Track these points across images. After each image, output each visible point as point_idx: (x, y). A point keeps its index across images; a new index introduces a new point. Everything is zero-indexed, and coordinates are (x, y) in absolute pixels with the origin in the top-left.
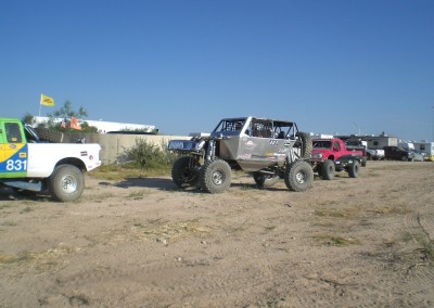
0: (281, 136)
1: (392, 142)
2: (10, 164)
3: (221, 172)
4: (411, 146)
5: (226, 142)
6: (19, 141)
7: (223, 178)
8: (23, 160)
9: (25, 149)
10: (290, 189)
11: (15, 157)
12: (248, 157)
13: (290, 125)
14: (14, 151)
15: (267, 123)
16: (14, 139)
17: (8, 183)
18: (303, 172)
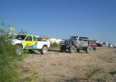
0: (85, 41)
1: (97, 42)
2: (34, 46)
3: (73, 48)
4: (101, 43)
5: (74, 42)
6: (36, 41)
7: (74, 50)
8: (37, 45)
9: (37, 43)
10: (87, 53)
11: (35, 44)
12: (78, 45)
13: (87, 38)
14: (35, 43)
15: (82, 38)
16: (35, 40)
17: (33, 50)
18: (89, 49)
